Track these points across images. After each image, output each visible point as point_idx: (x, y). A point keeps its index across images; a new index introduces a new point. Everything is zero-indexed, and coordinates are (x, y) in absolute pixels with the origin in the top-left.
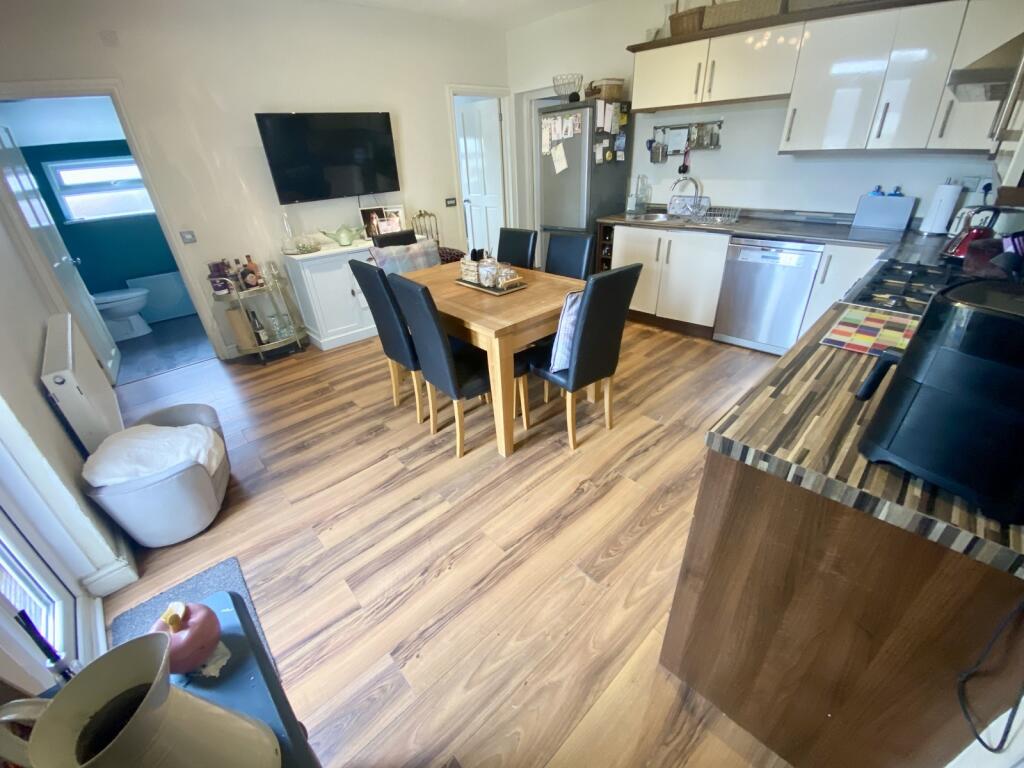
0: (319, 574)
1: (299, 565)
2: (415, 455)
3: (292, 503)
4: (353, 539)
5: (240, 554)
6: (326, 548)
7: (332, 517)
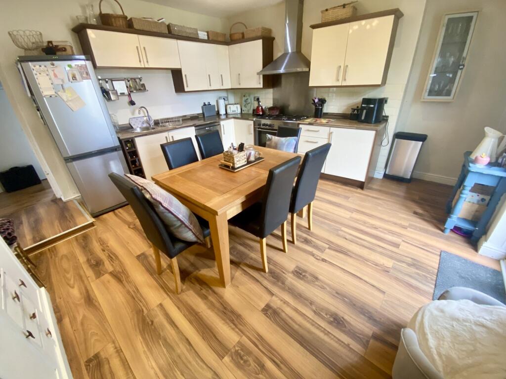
0: (404, 258)
1: (409, 267)
2: (316, 247)
3: (384, 293)
4: (381, 253)
5: (429, 299)
6: (393, 261)
7: (377, 267)
